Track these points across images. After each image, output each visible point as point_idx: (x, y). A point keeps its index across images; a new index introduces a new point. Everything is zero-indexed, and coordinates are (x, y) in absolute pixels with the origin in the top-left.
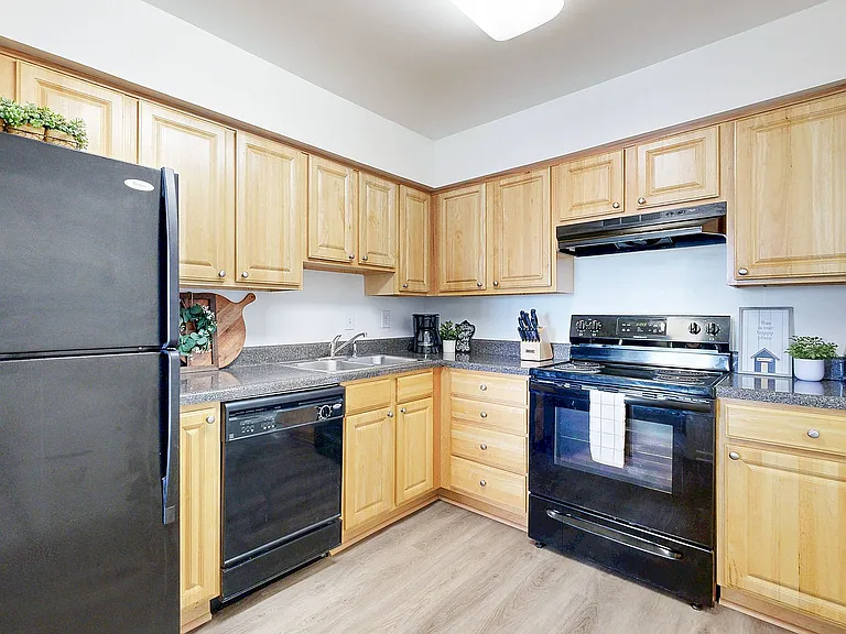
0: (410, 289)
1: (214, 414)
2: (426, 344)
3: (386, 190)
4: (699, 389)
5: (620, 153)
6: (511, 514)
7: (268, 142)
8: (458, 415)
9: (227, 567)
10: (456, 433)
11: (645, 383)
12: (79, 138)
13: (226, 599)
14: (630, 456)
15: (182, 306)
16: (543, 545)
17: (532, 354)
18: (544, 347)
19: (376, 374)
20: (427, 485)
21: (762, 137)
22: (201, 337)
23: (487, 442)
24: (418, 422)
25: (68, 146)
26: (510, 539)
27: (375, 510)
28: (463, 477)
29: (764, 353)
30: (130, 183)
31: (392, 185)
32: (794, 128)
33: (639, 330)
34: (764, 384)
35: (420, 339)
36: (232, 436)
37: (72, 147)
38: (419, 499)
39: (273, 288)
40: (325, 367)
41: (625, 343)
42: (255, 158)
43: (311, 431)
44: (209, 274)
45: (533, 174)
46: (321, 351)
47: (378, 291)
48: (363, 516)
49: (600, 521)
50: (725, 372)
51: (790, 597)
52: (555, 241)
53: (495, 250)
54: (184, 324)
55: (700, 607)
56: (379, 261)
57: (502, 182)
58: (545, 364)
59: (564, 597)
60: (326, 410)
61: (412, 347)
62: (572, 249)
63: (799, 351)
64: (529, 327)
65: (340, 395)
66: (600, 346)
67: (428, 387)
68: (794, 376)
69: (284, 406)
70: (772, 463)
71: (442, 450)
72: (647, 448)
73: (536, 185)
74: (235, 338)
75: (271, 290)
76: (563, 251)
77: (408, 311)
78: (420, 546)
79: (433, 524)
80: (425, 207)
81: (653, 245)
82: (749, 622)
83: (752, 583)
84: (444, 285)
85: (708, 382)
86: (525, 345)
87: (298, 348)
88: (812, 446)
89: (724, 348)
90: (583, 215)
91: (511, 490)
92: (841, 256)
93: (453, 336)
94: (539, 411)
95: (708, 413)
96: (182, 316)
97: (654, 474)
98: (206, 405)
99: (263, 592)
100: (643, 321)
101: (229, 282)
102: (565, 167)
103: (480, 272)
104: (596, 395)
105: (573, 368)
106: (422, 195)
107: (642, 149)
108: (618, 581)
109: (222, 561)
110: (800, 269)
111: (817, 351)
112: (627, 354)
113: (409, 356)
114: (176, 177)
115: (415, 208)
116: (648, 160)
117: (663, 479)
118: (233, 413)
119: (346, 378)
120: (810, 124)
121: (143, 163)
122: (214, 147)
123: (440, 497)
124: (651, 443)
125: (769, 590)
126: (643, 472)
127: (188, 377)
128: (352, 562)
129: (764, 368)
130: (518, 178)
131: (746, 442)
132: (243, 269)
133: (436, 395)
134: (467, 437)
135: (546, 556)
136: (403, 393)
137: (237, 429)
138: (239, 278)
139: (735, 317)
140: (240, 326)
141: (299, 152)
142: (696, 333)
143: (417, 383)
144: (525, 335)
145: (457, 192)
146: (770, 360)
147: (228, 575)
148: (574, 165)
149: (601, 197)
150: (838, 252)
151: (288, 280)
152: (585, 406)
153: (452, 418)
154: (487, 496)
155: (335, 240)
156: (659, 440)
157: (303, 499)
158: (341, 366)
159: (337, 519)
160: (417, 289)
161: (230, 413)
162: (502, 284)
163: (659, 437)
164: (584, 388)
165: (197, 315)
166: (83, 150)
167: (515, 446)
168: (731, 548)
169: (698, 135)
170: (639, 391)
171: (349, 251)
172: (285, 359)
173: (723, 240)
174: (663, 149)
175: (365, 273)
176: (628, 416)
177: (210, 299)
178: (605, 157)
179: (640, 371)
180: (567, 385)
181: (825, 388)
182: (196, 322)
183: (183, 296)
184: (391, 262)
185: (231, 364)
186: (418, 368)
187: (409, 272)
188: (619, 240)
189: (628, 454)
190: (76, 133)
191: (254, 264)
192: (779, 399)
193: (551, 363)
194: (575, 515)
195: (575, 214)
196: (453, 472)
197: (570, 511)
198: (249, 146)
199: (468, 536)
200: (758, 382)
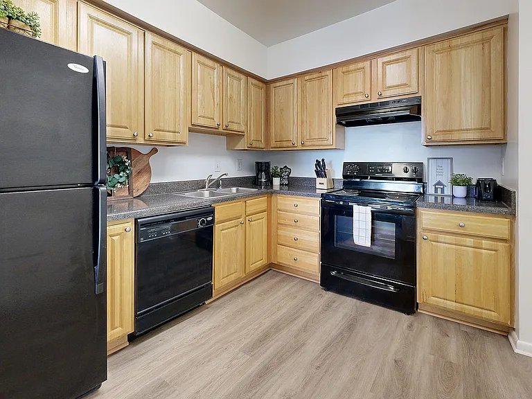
0: (254, 146)
1: (130, 226)
2: (263, 180)
3: (239, 80)
4: (408, 203)
5: (368, 62)
6: (311, 275)
7: (166, 40)
8: (282, 221)
9: (139, 315)
10: (280, 232)
11: (381, 201)
12: (34, 28)
13: (138, 334)
14: (374, 240)
15: (108, 156)
16: (328, 290)
17: (322, 185)
18: (329, 181)
19: (233, 199)
20: (264, 262)
21: (438, 57)
22: (121, 177)
23: (297, 236)
24: (258, 227)
25: (26, 34)
26: (310, 288)
27: (233, 278)
28: (284, 256)
29: (439, 183)
30: (71, 66)
31: (243, 77)
32: (452, 52)
33: (378, 171)
34: (439, 200)
35: (259, 177)
36: (142, 239)
37: (29, 35)
38: (259, 270)
39: (170, 144)
40: (202, 195)
41: (371, 178)
42: (158, 52)
43: (194, 234)
44: (127, 134)
45: (323, 74)
46: (199, 185)
47: (235, 146)
48: (225, 281)
49: (358, 275)
50: (421, 193)
51: (451, 305)
52: (335, 117)
53: (302, 122)
54: (109, 168)
55: (408, 314)
56: (235, 127)
57: (307, 78)
58: (329, 191)
59: (340, 315)
60: (203, 221)
61: (254, 182)
62: (344, 122)
63: (455, 182)
64: (321, 170)
65: (211, 212)
66: (358, 180)
67: (264, 206)
68: (453, 195)
69: (176, 219)
70: (443, 240)
71: (272, 241)
72: (382, 236)
73: (325, 80)
74: (144, 177)
75: (168, 146)
76: (339, 123)
77: (253, 160)
78: (259, 295)
79: (267, 283)
80: (262, 93)
81: (385, 121)
82: (431, 319)
83: (433, 300)
84: (273, 144)
85: (413, 199)
86: (319, 180)
87: (185, 183)
88: (461, 231)
89: (420, 180)
90: (350, 101)
91: (311, 262)
92: (474, 129)
93: (278, 175)
94: (327, 217)
95: (413, 216)
96: (108, 163)
97: (386, 249)
98: (124, 221)
99: (163, 327)
100: (381, 166)
101: (141, 140)
102: (340, 70)
103: (294, 135)
104: (356, 208)
105: (344, 193)
106: (260, 84)
107: (380, 60)
108: (368, 305)
109: (136, 312)
110: (455, 136)
111: (464, 181)
112: (373, 184)
113: (253, 188)
114: (104, 63)
115: (256, 93)
116: (383, 68)
117: (390, 251)
118: (143, 225)
119: (215, 201)
120: (460, 50)
121: (81, 51)
122: (130, 42)
123: (272, 269)
124: (384, 233)
125: (442, 303)
126: (381, 248)
127: (112, 203)
128: (219, 307)
129: (439, 190)
130: (315, 76)
131: (431, 231)
132: (149, 132)
133: (269, 210)
134: (287, 233)
135: (330, 294)
136: (250, 210)
137: (146, 235)
138: (147, 137)
139: (425, 163)
140: (147, 170)
141: (186, 50)
142: (407, 172)
143: (259, 203)
144: (319, 174)
145: (281, 83)
146: (442, 187)
147: (139, 320)
148: (345, 69)
149: (359, 91)
150: (473, 127)
151: (179, 140)
152: (351, 214)
153: (278, 223)
154: (298, 266)
155: (208, 114)
156: (389, 231)
157: (189, 274)
158: (212, 194)
159: (210, 284)
160: (258, 146)
161: (141, 225)
162: (307, 143)
163: (388, 229)
164: (350, 204)
165: (118, 163)
166: (37, 38)
167: (313, 238)
168: (424, 285)
169: (408, 53)
170: (379, 205)
171: (217, 121)
172: (177, 190)
173: (419, 119)
174: (390, 61)
175: (227, 135)
176: (373, 219)
177: (128, 151)
178: (360, 65)
179: (380, 194)
180: (341, 203)
181: (467, 201)
182: (118, 167)
183: (109, 149)
184: (243, 128)
185: (142, 194)
186: (258, 194)
187: (253, 136)
188: (368, 117)
189: (373, 239)
190: (32, 24)
191: (158, 128)
192: (446, 208)
193: (332, 190)
194: (346, 273)
195: (345, 100)
196: (278, 253)
197: (343, 271)
198: (154, 43)
199: (288, 288)
200: (436, 198)
